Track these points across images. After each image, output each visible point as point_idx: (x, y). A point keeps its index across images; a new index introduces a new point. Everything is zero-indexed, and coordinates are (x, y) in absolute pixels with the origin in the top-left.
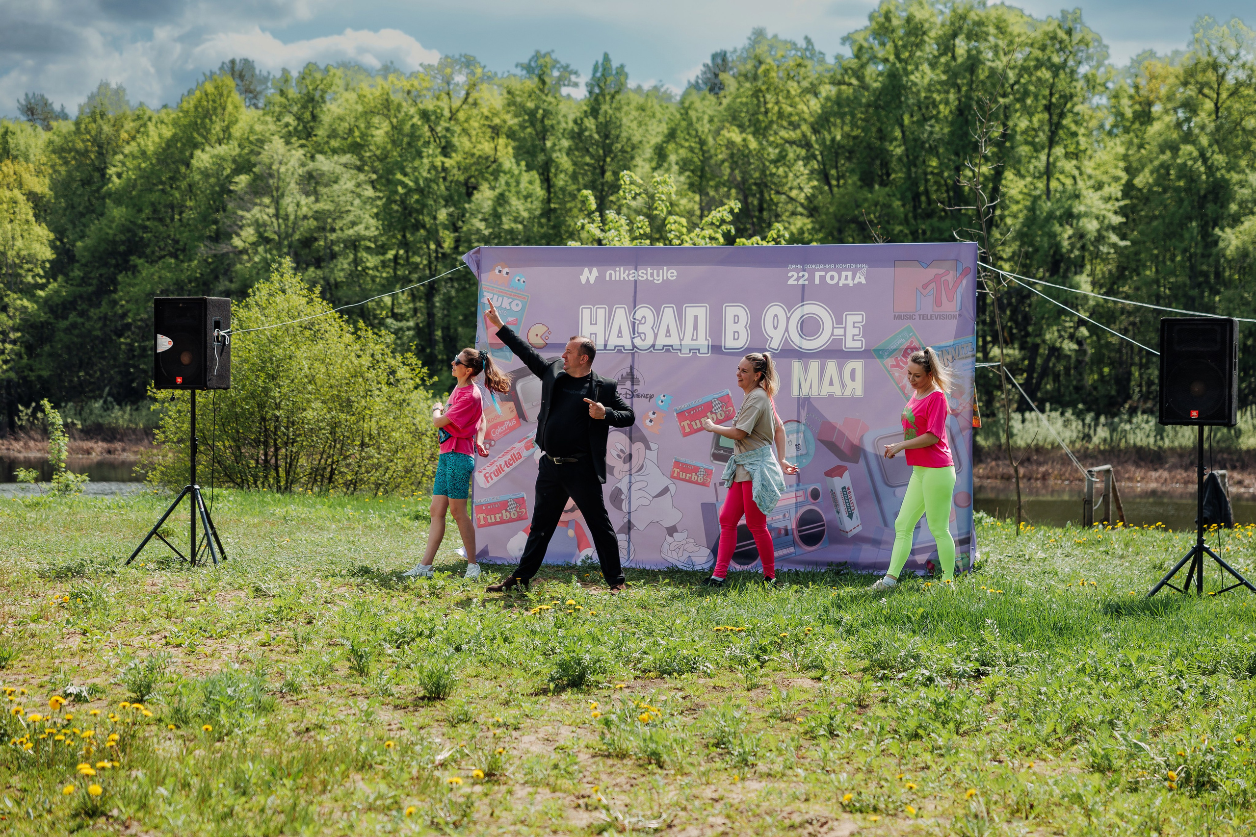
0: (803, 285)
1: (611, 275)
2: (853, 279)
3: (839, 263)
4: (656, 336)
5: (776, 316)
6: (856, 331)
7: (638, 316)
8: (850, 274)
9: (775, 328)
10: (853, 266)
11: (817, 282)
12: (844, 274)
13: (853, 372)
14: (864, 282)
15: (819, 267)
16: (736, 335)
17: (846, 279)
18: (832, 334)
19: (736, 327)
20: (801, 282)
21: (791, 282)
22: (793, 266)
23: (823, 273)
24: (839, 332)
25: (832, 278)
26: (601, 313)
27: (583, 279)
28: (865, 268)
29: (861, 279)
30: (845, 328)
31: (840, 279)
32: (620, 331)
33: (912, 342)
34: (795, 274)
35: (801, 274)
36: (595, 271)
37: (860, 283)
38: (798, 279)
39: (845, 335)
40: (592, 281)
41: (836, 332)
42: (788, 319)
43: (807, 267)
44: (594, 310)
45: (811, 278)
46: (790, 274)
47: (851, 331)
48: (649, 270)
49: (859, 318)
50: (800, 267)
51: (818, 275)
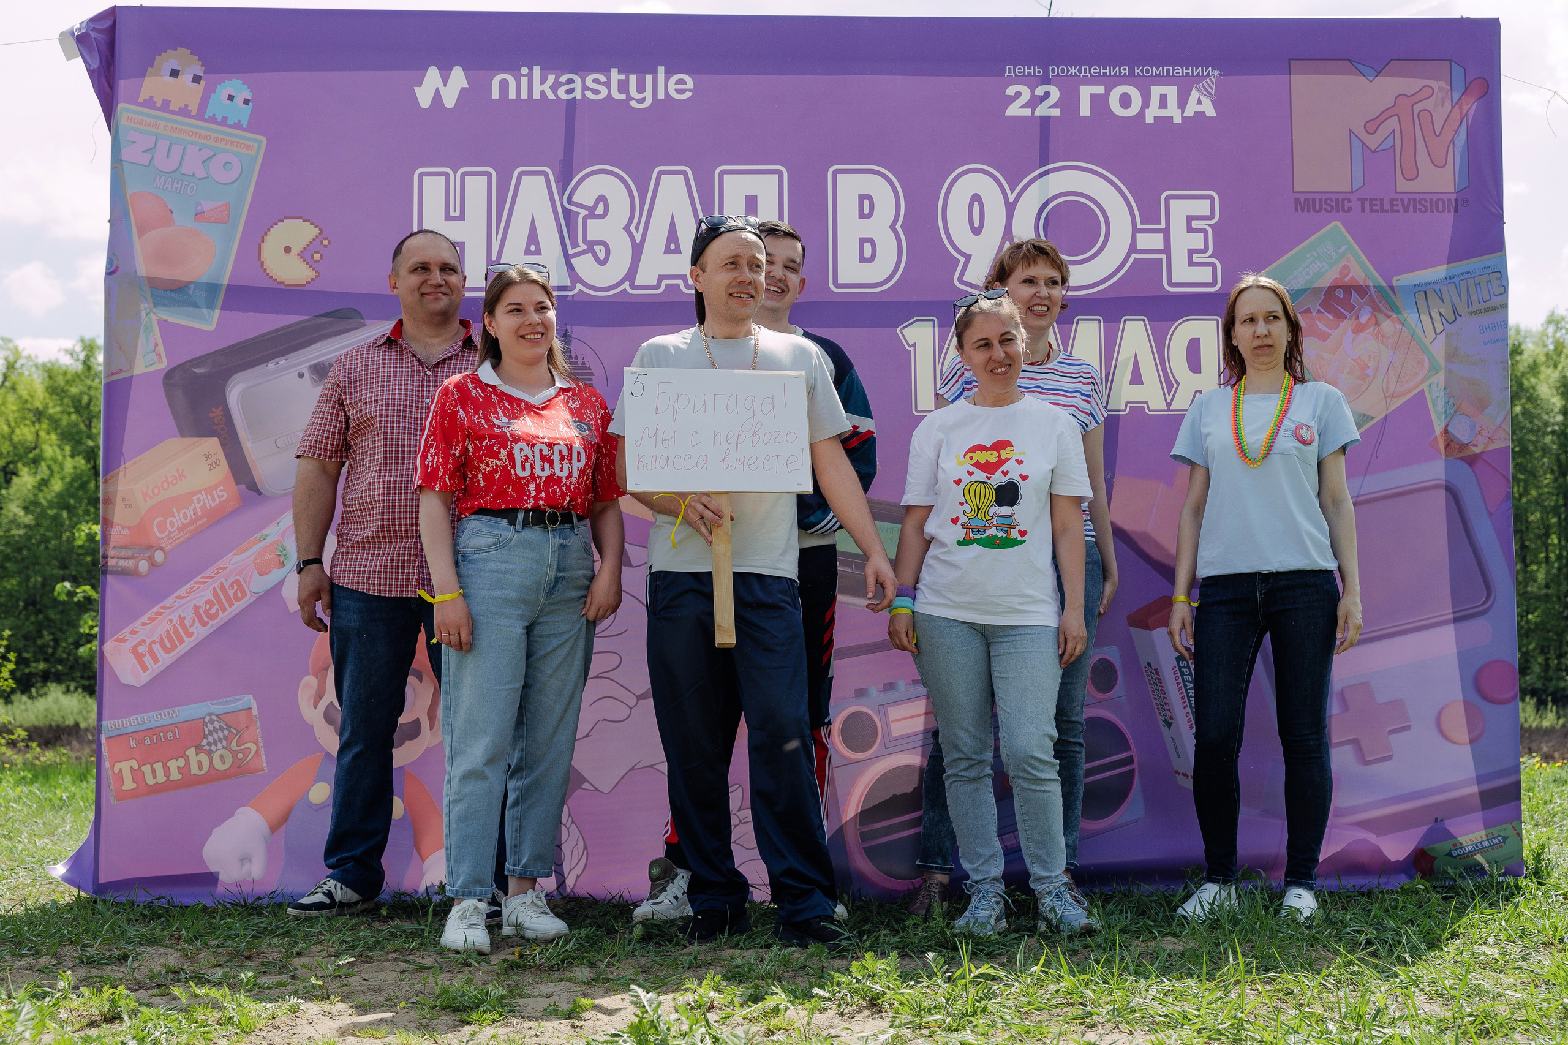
0: (1045, 120)
1: (504, 84)
2: (1182, 104)
3: (1141, 63)
4: (638, 249)
5: (976, 198)
6: (1197, 241)
7: (586, 192)
8: (1172, 92)
9: (977, 231)
10: (1180, 71)
11: (1085, 110)
12: (1156, 91)
13: (1194, 348)
14: (1211, 112)
15: (1086, 71)
16: (867, 250)
17: (1163, 102)
18: (1133, 248)
19: (867, 228)
20: (1042, 110)
21: (1013, 110)
22: (1019, 69)
23: (1100, 89)
24: (1150, 241)
25: (1125, 101)
26: (477, 188)
27: (424, 96)
28: (1213, 76)
29: (1202, 104)
30: (1166, 233)
31: (1146, 103)
32: (533, 237)
33: (1345, 269)
34: (1026, 93)
35: (1040, 91)
36: (458, 78)
37: (1198, 115)
38: (1034, 102)
39: (1167, 250)
40: (450, 100)
41: (1146, 241)
42: (1010, 208)
43: (1054, 71)
44: (455, 178)
45: (1069, 101)
46: (1011, 91)
47: (1183, 241)
48: (616, 75)
49: (1202, 207)
50: (1038, 71)
51: (1086, 92)
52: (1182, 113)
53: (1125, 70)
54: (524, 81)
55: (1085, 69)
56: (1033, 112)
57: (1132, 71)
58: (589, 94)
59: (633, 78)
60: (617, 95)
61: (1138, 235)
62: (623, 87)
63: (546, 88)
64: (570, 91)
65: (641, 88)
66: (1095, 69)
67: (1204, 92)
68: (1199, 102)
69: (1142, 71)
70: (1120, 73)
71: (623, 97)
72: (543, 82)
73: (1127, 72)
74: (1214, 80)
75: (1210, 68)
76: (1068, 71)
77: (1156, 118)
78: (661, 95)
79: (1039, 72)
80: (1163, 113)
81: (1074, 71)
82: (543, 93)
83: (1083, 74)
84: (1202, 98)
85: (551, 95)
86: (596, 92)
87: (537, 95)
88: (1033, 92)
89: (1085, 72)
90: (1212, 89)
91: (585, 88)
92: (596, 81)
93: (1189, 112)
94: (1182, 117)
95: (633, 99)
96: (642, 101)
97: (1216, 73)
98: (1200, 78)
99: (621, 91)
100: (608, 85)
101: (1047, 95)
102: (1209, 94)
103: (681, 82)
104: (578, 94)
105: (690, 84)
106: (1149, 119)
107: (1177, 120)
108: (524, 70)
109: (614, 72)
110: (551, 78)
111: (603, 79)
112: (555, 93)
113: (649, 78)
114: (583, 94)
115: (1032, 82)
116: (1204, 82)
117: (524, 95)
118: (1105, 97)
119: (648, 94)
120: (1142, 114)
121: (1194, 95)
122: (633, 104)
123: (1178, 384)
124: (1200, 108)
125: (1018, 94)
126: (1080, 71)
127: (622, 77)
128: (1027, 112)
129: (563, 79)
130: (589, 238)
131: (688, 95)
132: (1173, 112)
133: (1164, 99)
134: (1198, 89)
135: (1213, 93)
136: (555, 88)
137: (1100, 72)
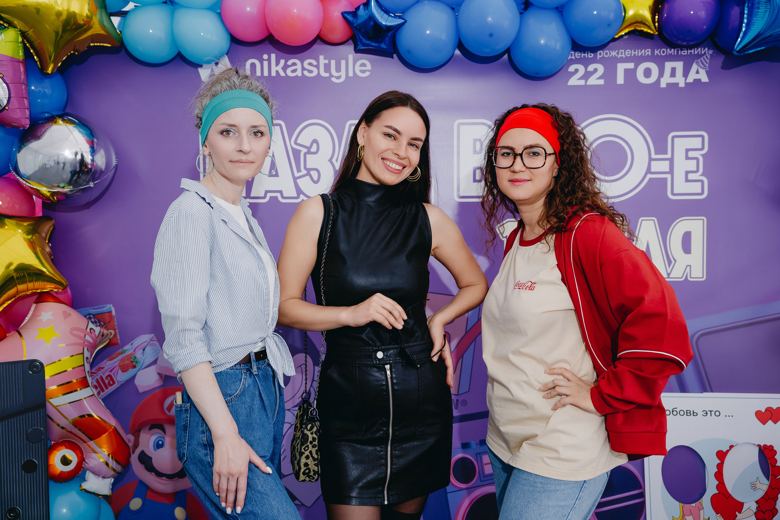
52: (686, 80)
53: (648, 52)
54: (266, 63)
55: (622, 52)
56: (586, 82)
57: (653, 52)
58: (306, 73)
59: (333, 62)
60: (324, 74)
61: (653, 163)
62: (327, 68)
63: (279, 68)
64: (294, 71)
65: (338, 69)
66: (628, 53)
67: (701, 65)
68: (697, 72)
69: (660, 51)
70: (645, 53)
71: (327, 75)
72: (277, 64)
73: (650, 53)
74: (709, 57)
75: (706, 49)
76: (610, 54)
77: (667, 84)
78: (351, 74)
79: (591, 55)
80: (673, 80)
81: (614, 53)
82: (277, 72)
83: (620, 56)
84: (700, 70)
85: (282, 74)
86: (310, 72)
87: (274, 74)
88: (586, 68)
89: (622, 54)
90: (707, 63)
91: (303, 69)
92: (310, 64)
93: (690, 79)
94: (686, 84)
95: (333, 76)
96: (339, 78)
97: (711, 52)
98: (699, 56)
99: (326, 71)
100: (317, 67)
101: (596, 70)
102: (704, 67)
103: (363, 65)
104: (299, 73)
105: (369, 67)
106: (663, 85)
107: (682, 85)
108: (265, 57)
109: (321, 57)
110: (282, 62)
111: (315, 63)
112: (285, 72)
113: (343, 62)
114: (302, 73)
115: (586, 63)
116: (702, 58)
117: (266, 74)
118: (634, 71)
119: (343, 73)
120: (658, 81)
121: (695, 67)
122: (334, 79)
123: (675, 261)
124: (697, 77)
125: (577, 71)
126: (618, 53)
127: (327, 62)
128: (582, 82)
129: (290, 62)
130: (308, 167)
131: (368, 74)
132: (680, 80)
133: (673, 70)
134: (697, 63)
135: (707, 65)
136: (285, 68)
137: (631, 54)
